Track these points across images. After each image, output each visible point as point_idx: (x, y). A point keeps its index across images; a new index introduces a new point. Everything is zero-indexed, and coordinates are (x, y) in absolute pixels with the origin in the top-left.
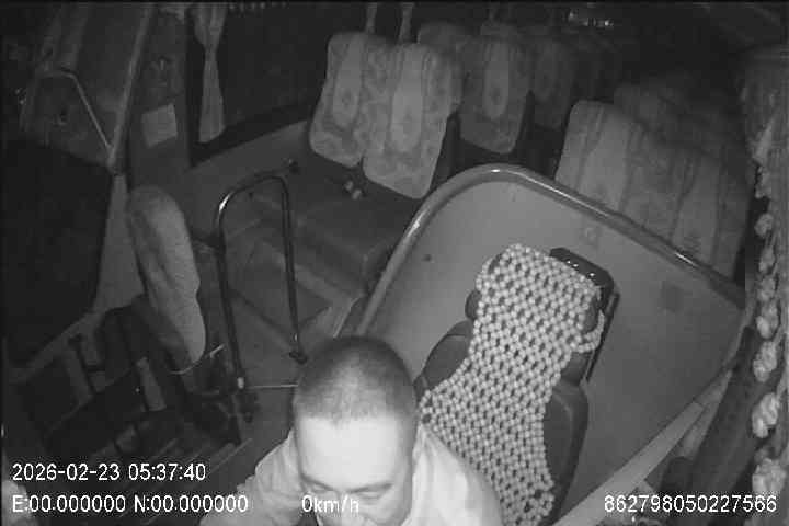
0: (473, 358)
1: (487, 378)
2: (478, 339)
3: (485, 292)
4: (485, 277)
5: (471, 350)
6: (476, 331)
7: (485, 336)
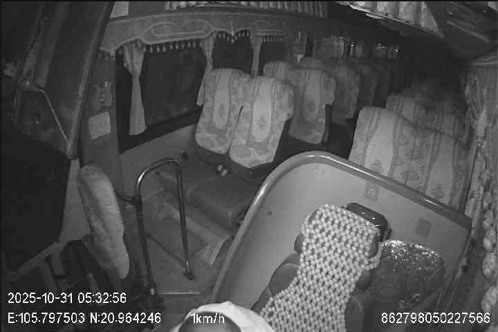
0: (300, 277)
1: (309, 289)
2: (303, 265)
3: (307, 235)
4: (307, 226)
5: (299, 272)
6: (301, 260)
7: (307, 263)
